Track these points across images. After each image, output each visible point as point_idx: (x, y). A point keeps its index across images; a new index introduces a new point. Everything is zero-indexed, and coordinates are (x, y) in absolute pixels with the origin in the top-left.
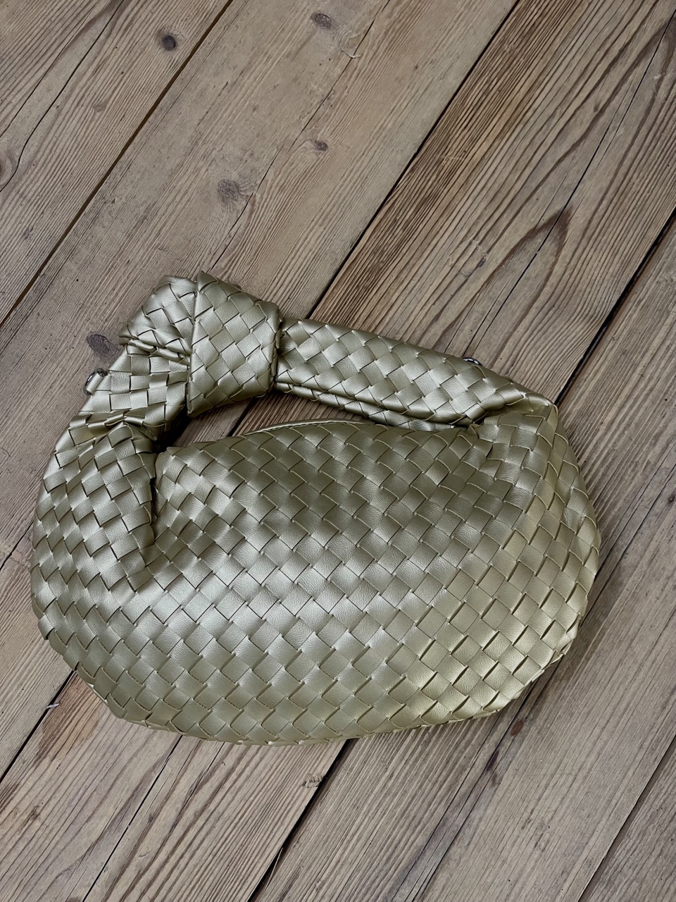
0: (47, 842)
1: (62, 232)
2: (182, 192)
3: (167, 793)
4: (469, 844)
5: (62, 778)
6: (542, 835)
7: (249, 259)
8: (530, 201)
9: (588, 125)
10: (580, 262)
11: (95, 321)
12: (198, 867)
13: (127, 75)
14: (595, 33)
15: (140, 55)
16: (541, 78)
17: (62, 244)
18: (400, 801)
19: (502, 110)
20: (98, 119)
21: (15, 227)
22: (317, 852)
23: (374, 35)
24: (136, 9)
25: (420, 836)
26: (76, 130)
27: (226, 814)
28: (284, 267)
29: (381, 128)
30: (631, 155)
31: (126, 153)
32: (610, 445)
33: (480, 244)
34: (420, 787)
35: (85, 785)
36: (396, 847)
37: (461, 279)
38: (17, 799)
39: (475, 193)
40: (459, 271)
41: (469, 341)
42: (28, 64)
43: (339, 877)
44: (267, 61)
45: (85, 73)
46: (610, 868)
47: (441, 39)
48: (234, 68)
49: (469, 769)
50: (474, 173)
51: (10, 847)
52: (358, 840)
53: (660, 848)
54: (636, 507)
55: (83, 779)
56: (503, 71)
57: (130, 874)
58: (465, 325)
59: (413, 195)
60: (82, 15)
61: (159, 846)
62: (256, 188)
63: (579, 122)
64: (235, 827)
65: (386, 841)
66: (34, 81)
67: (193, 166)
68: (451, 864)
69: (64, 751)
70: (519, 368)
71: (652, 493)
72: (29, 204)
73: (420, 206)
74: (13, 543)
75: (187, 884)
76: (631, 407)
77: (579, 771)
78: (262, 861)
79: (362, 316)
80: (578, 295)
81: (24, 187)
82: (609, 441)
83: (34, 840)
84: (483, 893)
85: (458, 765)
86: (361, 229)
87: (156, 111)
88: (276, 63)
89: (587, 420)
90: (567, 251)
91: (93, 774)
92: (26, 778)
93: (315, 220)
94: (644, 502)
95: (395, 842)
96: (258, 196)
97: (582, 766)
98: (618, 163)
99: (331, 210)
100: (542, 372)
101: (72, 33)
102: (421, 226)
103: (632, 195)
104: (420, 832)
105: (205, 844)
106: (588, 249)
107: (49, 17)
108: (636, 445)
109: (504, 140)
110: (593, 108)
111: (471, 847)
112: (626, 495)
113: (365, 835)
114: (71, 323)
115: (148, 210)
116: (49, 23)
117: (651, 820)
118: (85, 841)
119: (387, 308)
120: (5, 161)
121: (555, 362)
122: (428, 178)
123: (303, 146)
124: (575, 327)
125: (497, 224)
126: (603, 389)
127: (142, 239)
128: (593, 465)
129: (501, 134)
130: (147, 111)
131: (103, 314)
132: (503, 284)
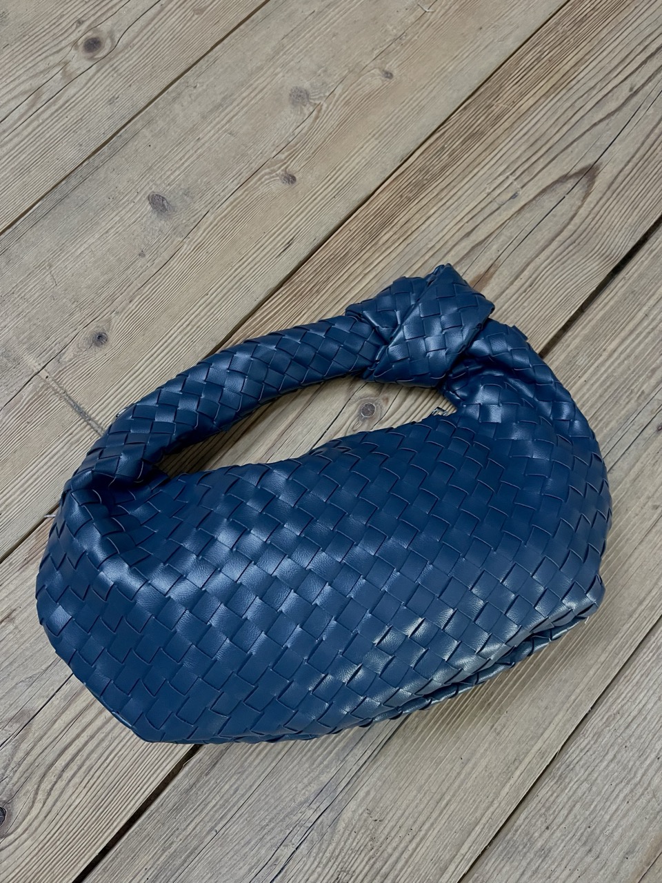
0: (17, 646)
1: (144, 104)
2: (259, 89)
6: (500, 718)
7: (307, 156)
8: (566, 151)
9: (622, 101)
10: (604, 209)
11: (158, 182)
14: (637, 31)
16: (587, 57)
19: (551, 75)
20: (195, 20)
21: (103, 93)
26: (174, 25)
29: (442, 70)
30: (657, 131)
31: (215, 50)
32: (610, 370)
33: (515, 180)
37: (494, 206)
39: (517, 137)
40: (494, 199)
41: (495, 259)
46: (562, 765)
47: (505, 11)
50: (518, 121)
53: (614, 752)
54: (626, 430)
56: (555, 45)
58: (493, 245)
59: (462, 130)
62: (324, 99)
63: (615, 97)
67: (271, 71)
68: (408, 732)
70: (536, 290)
71: (643, 419)
72: (120, 76)
73: (467, 139)
74: (44, 362)
76: (634, 340)
79: (401, 221)
80: (597, 236)
81: (118, 63)
82: (609, 367)
84: (434, 767)
86: (413, 148)
87: (247, 22)
88: (359, 3)
89: (592, 345)
90: (592, 199)
93: (372, 134)
94: (634, 427)
96: (325, 106)
98: (646, 135)
99: (388, 128)
102: (466, 156)
106: (611, 199)
108: (633, 375)
110: (629, 89)
112: (619, 417)
114: (137, 180)
115: (224, 99)
117: (607, 724)
119: (424, 219)
120: (106, 39)
121: (569, 290)
122: (478, 117)
123: (372, 72)
124: (592, 262)
125: (535, 165)
126: (609, 321)
127: (214, 122)
128: (592, 385)
129: (547, 94)
130: (240, 21)
131: (166, 179)
132: (531, 217)
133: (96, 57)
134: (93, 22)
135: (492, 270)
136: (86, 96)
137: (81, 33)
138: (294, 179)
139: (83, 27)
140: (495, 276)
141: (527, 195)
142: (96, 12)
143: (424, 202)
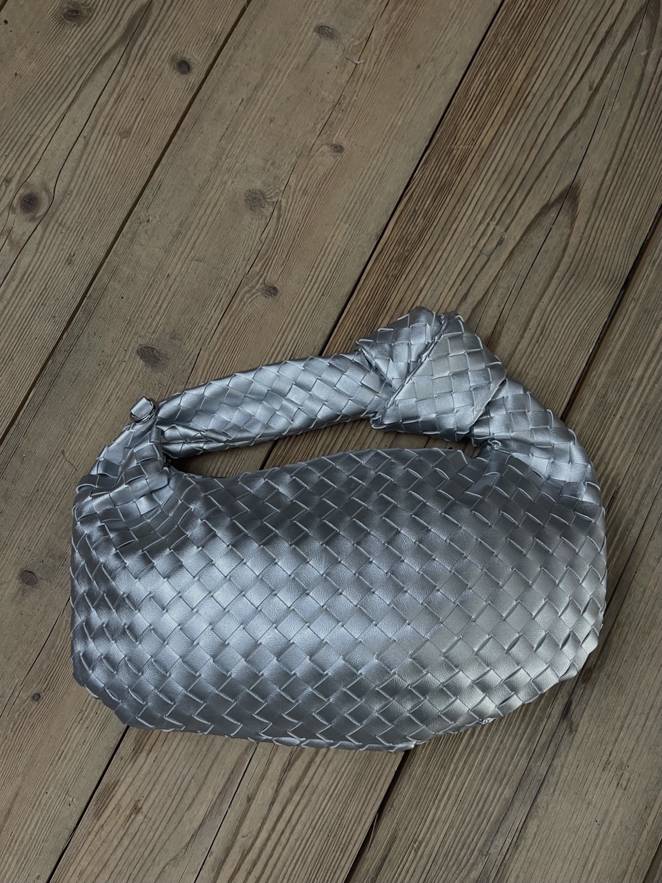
0: (152, 834)
1: (102, 255)
2: (212, 205)
3: (261, 773)
4: (554, 791)
5: (160, 769)
6: (622, 774)
7: (282, 262)
8: (540, 179)
9: (585, 104)
11: (143, 333)
12: (299, 841)
13: (148, 101)
14: (581, 18)
15: (157, 80)
16: (536, 65)
17: (105, 264)
18: (484, 756)
19: (504, 97)
20: (125, 146)
21: (58, 254)
22: (411, 814)
23: (375, 40)
24: (148, 38)
25: (507, 788)
26: (105, 157)
27: (320, 787)
28: (316, 265)
29: (391, 126)
30: (628, 127)
31: (155, 174)
32: (643, 399)
33: (497, 224)
34: (502, 742)
35: (182, 773)
36: (485, 801)
37: (483, 259)
38: (118, 796)
39: (487, 177)
40: (481, 251)
41: (498, 315)
42: (51, 99)
43: (434, 836)
44: (278, 75)
45: (107, 102)
47: (439, 38)
48: (248, 85)
49: (545, 720)
50: (484, 159)
51: (115, 843)
52: (449, 799)
55: (180, 769)
56: (500, 61)
57: (235, 856)
58: (493, 301)
59: (429, 185)
60: (97, 48)
61: (260, 825)
62: (281, 194)
63: (576, 101)
64: (330, 799)
65: (476, 797)
66: (58, 115)
67: (219, 180)
68: (540, 812)
69: (159, 744)
70: (548, 336)
72: (69, 232)
73: (436, 194)
75: (290, 858)
77: (651, 710)
78: (360, 829)
79: (394, 302)
80: (595, 262)
81: (62, 215)
82: (641, 395)
83: (138, 834)
84: (573, 836)
85: (534, 717)
86: (384, 223)
87: (179, 132)
88: (286, 76)
89: (618, 378)
90: (580, 223)
91: (189, 763)
92: (125, 774)
93: (340, 218)
95: (484, 796)
96: (284, 201)
97: (653, 705)
98: (618, 135)
99: (354, 207)
100: (571, 338)
101: (90, 67)
102: (440, 214)
103: (635, 164)
104: (506, 784)
105: (303, 818)
106: (600, 217)
107: (66, 53)
109: (509, 126)
110: (588, 87)
111: (557, 793)
113: (455, 792)
114: (121, 338)
115: (181, 225)
116: (67, 59)
118: (189, 827)
119: (417, 293)
120: (41, 192)
121: (581, 327)
122: (441, 168)
123: (320, 150)
124: (596, 292)
125: (512, 204)
126: (630, 348)
127: (178, 254)
128: (629, 419)
129: (505, 120)
130: (170, 133)
131: (149, 327)
132: (523, 260)
133: (38, 215)
134: (21, 177)
135: (498, 328)
136: (42, 262)
137: (12, 193)
138: (275, 289)
139: (13, 185)
140: (503, 334)
141: (513, 237)
142: (20, 165)
143: (411, 276)
